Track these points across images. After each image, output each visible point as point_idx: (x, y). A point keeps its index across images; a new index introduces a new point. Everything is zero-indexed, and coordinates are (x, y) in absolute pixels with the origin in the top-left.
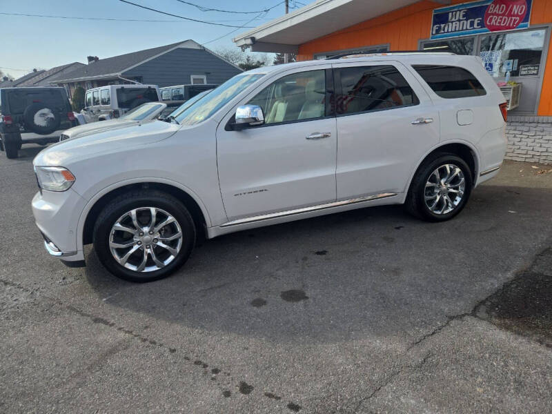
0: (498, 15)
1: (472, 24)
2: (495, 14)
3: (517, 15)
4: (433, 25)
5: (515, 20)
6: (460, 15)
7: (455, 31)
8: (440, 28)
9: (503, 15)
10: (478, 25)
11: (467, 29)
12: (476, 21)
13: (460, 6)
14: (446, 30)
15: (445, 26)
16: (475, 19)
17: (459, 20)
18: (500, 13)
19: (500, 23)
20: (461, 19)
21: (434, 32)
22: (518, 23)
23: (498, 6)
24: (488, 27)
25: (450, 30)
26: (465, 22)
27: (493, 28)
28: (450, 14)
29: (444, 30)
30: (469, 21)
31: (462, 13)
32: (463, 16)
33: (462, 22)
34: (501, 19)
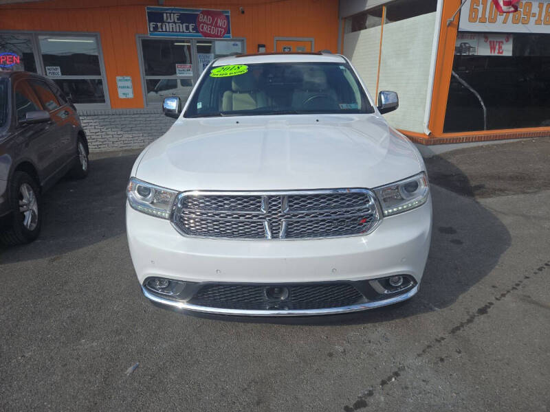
1: (187, 28)
2: (204, 23)
3: (221, 27)
4: (150, 22)
5: (221, 32)
6: (175, 17)
7: (173, 32)
8: (157, 26)
9: (211, 25)
10: (193, 29)
11: (183, 32)
12: (191, 27)
13: (172, 10)
14: (164, 30)
15: (162, 26)
16: (189, 24)
17: (174, 22)
18: (208, 23)
19: (210, 31)
20: (176, 21)
21: (152, 29)
22: (224, 34)
23: (205, 17)
24: (202, 32)
25: (168, 30)
26: (181, 25)
27: (206, 35)
28: (165, 15)
29: (162, 29)
30: (184, 25)
31: (176, 17)
32: (178, 19)
33: (177, 24)
34: (210, 28)
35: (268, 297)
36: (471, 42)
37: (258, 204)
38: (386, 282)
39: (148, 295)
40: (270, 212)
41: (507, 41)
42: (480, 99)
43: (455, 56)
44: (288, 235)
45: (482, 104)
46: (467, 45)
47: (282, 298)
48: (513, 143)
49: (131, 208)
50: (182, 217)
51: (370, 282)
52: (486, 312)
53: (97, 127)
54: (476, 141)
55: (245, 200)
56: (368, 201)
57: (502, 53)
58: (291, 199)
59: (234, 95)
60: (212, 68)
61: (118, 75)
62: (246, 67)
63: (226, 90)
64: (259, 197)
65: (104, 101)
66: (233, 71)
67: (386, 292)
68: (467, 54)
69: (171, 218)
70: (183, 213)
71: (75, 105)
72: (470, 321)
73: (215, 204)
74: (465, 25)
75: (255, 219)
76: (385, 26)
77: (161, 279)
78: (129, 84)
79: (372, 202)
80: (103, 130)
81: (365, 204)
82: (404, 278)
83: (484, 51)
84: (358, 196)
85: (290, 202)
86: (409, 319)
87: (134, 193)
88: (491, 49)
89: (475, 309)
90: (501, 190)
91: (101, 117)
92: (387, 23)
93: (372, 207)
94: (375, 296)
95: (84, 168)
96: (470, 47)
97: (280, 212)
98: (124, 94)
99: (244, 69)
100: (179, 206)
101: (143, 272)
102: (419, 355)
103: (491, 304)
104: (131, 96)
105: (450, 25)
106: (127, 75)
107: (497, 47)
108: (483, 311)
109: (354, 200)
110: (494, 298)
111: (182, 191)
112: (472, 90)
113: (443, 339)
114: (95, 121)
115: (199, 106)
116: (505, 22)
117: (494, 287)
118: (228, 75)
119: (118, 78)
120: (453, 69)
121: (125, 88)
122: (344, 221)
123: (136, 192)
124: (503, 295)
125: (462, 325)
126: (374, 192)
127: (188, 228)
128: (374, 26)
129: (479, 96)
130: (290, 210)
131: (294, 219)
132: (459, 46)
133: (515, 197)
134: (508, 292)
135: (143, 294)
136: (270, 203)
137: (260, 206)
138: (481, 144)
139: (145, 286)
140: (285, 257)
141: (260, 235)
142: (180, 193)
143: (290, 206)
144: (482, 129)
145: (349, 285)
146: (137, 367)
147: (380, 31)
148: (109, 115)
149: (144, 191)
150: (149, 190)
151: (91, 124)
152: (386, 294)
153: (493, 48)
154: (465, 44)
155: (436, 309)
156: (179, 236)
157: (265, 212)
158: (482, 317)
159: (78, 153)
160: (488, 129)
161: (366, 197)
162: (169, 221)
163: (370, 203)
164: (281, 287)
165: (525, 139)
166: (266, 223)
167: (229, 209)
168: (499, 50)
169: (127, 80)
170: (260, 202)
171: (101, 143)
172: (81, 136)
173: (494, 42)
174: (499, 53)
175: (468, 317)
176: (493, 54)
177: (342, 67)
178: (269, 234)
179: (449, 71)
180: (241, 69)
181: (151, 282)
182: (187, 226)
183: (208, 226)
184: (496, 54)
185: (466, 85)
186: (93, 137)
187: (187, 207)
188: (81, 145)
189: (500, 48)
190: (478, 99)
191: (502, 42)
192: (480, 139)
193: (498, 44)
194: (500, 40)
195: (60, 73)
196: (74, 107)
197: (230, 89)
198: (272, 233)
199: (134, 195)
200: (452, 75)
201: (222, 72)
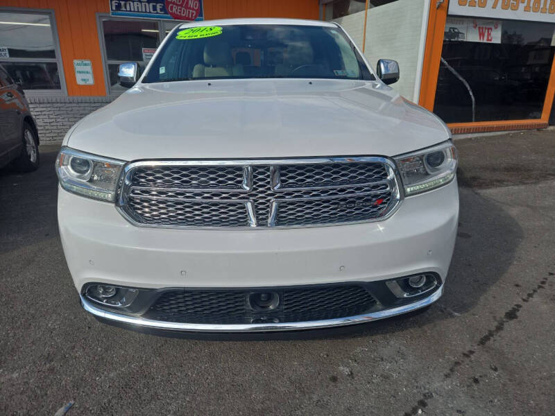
0: (177, 5)
1: (155, 8)
2: (174, 3)
3: (193, 9)
4: (111, 1)
5: (192, 14)
7: (139, 11)
8: (120, 4)
9: (181, 5)
10: (161, 10)
11: (150, 12)
12: (159, 6)
14: (128, 9)
15: (125, 4)
16: (157, 3)
17: (141, 2)
18: (178, 3)
19: (180, 12)
21: (114, 8)
22: (196, 17)
24: (171, 14)
25: (132, 10)
26: (147, 4)
27: (175, 16)
29: (126, 8)
30: (151, 5)
33: (143, 4)
34: (181, 9)
35: (253, 307)
36: (460, 27)
37: (239, 179)
38: (405, 282)
39: (88, 308)
40: (255, 189)
41: (496, 28)
42: (469, 89)
43: (444, 41)
44: (280, 221)
45: (471, 94)
46: (456, 30)
47: (271, 307)
48: (501, 136)
49: (63, 190)
50: (131, 199)
51: (387, 283)
52: (516, 317)
53: (51, 117)
54: (464, 133)
55: (220, 173)
56: (386, 175)
57: (491, 40)
58: (284, 172)
59: (207, 69)
60: (178, 30)
61: (75, 59)
62: (220, 29)
63: (197, 64)
64: (240, 168)
65: (58, 87)
66: (204, 32)
67: (405, 296)
68: (456, 39)
69: (116, 201)
70: (133, 192)
71: (24, 91)
72: (499, 328)
73: (178, 179)
74: (455, 9)
75: (234, 200)
76: (369, 10)
77: (105, 286)
78: (89, 68)
79: (391, 175)
80: (58, 120)
81: (381, 178)
82: (426, 276)
83: (472, 37)
84: (373, 168)
85: (282, 175)
86: (425, 328)
87: (67, 169)
88: (480, 35)
89: (501, 314)
90: (499, 181)
91: (56, 105)
92: (371, 8)
93: (392, 182)
94: (391, 301)
95: (32, 160)
96: (459, 33)
97: (269, 189)
98: (82, 80)
99: (218, 31)
100: (127, 182)
101: (81, 276)
102: (447, 376)
103: (519, 306)
104: (91, 82)
105: (439, 7)
106: (85, 58)
107: (486, 34)
108: (511, 315)
109: (368, 173)
110: (520, 300)
111: (130, 160)
112: (461, 79)
113: (472, 352)
114: (49, 109)
115: (162, 71)
116: (494, 7)
117: (517, 286)
118: (199, 37)
119: (76, 62)
120: (442, 56)
121: (84, 73)
122: (354, 202)
123: (69, 167)
124: (530, 295)
125: (491, 334)
126: (394, 161)
127: (142, 215)
128: (357, 11)
129: (467, 86)
130: (282, 187)
131: (288, 199)
132: (448, 31)
133: (516, 188)
134: (535, 291)
135: (82, 306)
136: (255, 177)
137: (240, 182)
138: (469, 136)
139: (84, 295)
140: (277, 251)
141: (241, 222)
142: (127, 163)
143: (283, 181)
144: (471, 121)
145: (361, 288)
146: (71, 407)
147: (364, 15)
148: (65, 103)
149: (80, 165)
150: (86, 163)
151: (43, 113)
152: (406, 298)
153: (481, 35)
154: (454, 29)
155: (456, 314)
156: (128, 225)
157: (248, 189)
158: (512, 322)
159: (25, 142)
160: (477, 120)
161: (384, 169)
162: (113, 205)
163: (388, 178)
164: (269, 293)
165: (512, 132)
166: (249, 206)
167: (198, 186)
168: (488, 38)
169: (85, 65)
170: (241, 176)
171: (56, 134)
172: (29, 123)
173: (482, 28)
174: (488, 40)
175: (496, 324)
176: (482, 41)
177: (333, 32)
178: (253, 221)
179: (438, 58)
180: (214, 31)
181: (92, 290)
182: (139, 212)
183: (168, 211)
184: (485, 41)
185: (455, 73)
186: (47, 127)
187: (138, 184)
188: (28, 133)
189: (489, 34)
190: (467, 88)
191: (491, 29)
192: (469, 131)
193: (487, 31)
194: (489, 27)
195: (8, 55)
196: (23, 93)
197: (201, 61)
198: (258, 219)
199: (66, 171)
200: (441, 62)
201: (191, 34)
